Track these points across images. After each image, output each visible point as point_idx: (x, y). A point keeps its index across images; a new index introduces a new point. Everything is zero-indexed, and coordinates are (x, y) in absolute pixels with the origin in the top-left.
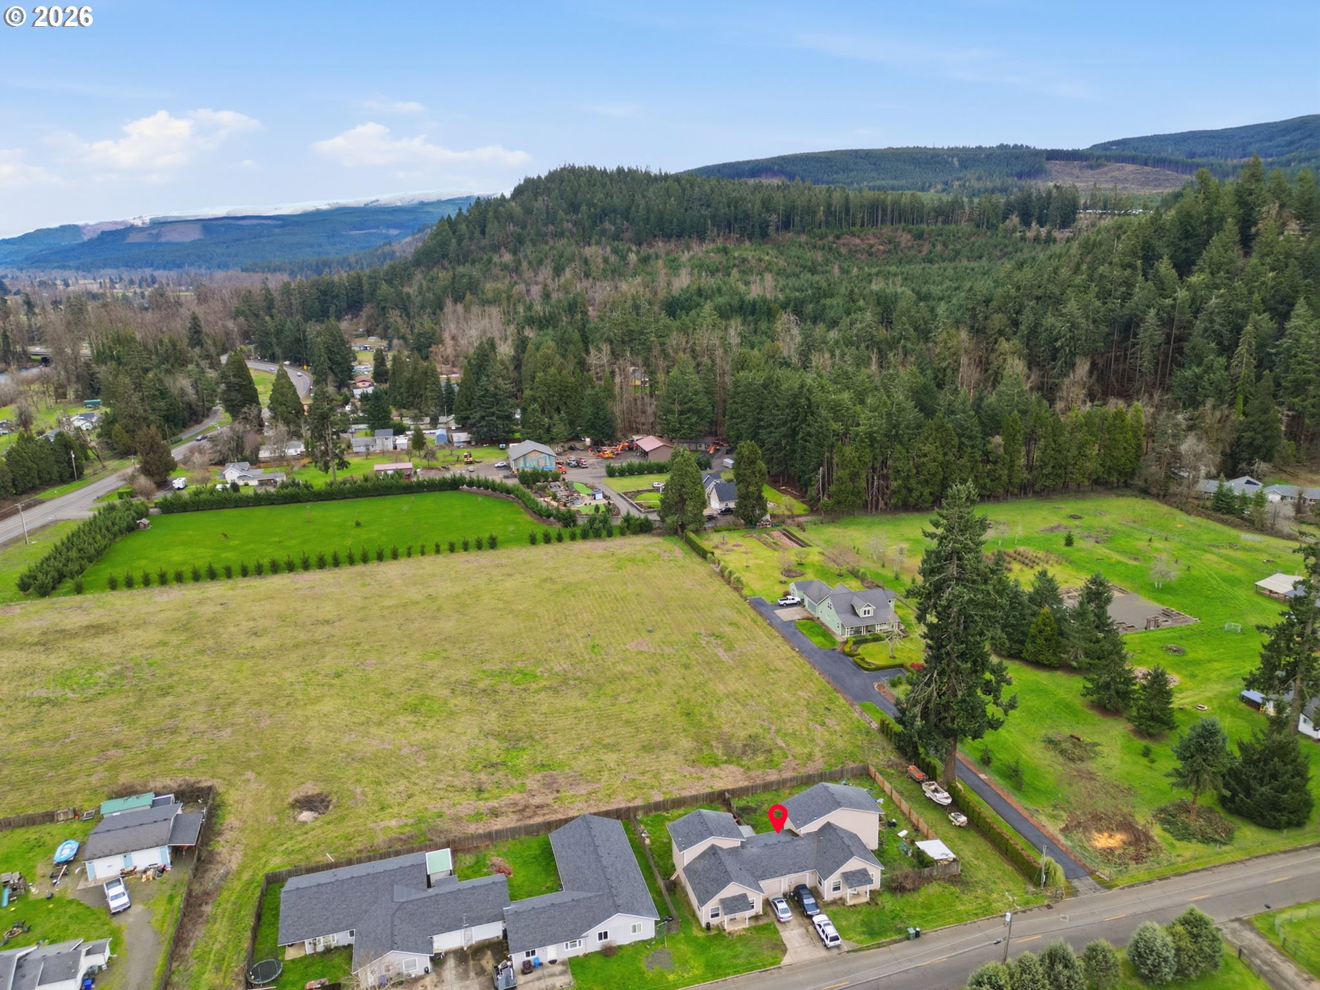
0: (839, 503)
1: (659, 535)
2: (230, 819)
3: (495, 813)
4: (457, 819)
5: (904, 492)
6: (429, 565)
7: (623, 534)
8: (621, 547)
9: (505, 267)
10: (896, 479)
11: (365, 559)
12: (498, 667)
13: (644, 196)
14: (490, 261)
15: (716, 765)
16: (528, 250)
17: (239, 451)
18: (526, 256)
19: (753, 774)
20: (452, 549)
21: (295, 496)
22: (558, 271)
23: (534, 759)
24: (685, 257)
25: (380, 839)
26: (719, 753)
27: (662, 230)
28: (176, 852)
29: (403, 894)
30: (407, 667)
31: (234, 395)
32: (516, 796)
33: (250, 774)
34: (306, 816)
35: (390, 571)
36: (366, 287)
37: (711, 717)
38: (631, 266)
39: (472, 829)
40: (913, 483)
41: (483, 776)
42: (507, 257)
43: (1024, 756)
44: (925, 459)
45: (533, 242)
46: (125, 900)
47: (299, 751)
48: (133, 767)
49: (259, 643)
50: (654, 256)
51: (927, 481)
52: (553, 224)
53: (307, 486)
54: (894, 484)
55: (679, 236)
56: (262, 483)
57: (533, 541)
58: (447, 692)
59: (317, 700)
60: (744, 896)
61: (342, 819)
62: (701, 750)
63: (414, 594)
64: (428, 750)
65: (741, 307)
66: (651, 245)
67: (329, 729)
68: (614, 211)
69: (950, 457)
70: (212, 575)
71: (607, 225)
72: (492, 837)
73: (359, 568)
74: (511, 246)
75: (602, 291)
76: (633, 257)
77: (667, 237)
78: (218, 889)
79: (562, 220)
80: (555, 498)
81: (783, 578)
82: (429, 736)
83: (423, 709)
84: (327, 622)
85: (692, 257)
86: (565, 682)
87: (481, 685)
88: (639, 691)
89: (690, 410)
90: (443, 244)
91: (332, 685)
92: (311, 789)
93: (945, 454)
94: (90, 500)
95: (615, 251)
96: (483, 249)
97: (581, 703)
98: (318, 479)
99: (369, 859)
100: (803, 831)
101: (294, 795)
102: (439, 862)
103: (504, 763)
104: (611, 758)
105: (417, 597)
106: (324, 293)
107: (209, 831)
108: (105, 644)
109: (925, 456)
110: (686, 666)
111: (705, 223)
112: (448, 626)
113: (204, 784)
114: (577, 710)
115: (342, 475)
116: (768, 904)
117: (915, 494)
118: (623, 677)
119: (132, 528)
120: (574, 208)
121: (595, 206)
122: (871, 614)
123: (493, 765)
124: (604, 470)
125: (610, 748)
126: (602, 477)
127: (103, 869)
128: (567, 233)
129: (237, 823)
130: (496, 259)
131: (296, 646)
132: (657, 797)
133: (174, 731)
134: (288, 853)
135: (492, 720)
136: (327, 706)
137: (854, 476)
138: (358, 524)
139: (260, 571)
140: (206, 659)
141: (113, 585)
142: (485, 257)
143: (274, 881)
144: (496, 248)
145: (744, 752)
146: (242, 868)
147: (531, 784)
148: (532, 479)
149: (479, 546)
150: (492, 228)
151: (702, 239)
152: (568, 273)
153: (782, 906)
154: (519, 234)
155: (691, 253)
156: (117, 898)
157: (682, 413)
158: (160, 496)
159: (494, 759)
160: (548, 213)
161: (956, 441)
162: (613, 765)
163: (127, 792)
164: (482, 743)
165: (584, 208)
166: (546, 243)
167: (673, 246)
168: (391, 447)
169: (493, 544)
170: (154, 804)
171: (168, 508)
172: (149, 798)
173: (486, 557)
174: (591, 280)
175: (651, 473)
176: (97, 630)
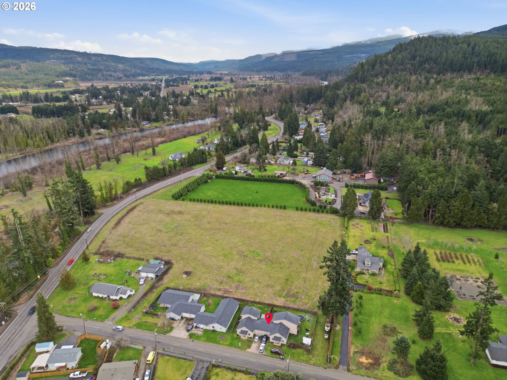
0: (410, 218)
1: (339, 216)
2: (171, 271)
3: (219, 290)
4: (211, 288)
5: (442, 219)
6: (263, 211)
7: (327, 212)
8: (322, 217)
9: (378, 84)
10: (438, 213)
11: (249, 205)
12: (252, 250)
13: (447, 53)
14: (372, 81)
15: (280, 297)
16: (389, 77)
17: (244, 161)
18: (387, 79)
19: (286, 303)
20: (273, 207)
21: (249, 178)
22: (396, 87)
23: (239, 279)
24: (457, 81)
25: (193, 287)
26: (284, 293)
27: (451, 68)
28: (157, 276)
29: (183, 302)
30: (233, 243)
31: (251, 140)
32: (227, 287)
33: (182, 262)
34: (185, 276)
35: (253, 210)
36: (323, 91)
37: (293, 282)
38: (431, 85)
39: (213, 292)
40: (446, 216)
41: (225, 279)
42: (381, 79)
43: (371, 327)
44: (453, 208)
45: (392, 73)
46: (143, 283)
47: (195, 259)
48: (163, 252)
49: (208, 226)
50: (443, 80)
51: (453, 217)
52: (402, 65)
53: (254, 176)
54: (437, 215)
55: (459, 71)
56: (245, 172)
57: (297, 209)
58: (236, 253)
59: (208, 246)
60: (247, 332)
61: (190, 279)
62: (280, 291)
63: (252, 220)
64: (219, 268)
65: (459, 113)
66: (444, 75)
67: (204, 255)
68: (431, 59)
69: (466, 209)
70: (212, 202)
71: (427, 65)
72: (214, 296)
73: (247, 208)
74: (383, 74)
75: (410, 97)
76: (432, 81)
77: (453, 71)
78: (159, 286)
79: (406, 64)
80: (319, 193)
81: (363, 243)
82: (222, 264)
83: (227, 256)
84: (226, 223)
85: (461, 82)
86: (265, 260)
87: (245, 254)
88: (281, 268)
89: (386, 166)
90: (357, 74)
91: (214, 243)
92: (190, 270)
93: (465, 207)
94: (203, 171)
95: (425, 78)
96: (372, 76)
97: (264, 267)
98: (257, 174)
99: (187, 291)
100: (275, 322)
101: (186, 270)
102: (196, 297)
103: (232, 278)
104: (257, 285)
105: (252, 221)
106: (310, 93)
107: (165, 273)
108: (178, 217)
109: (454, 206)
110: (301, 265)
111: (473, 65)
112: (252, 233)
113: (172, 261)
114: (261, 269)
115: (264, 173)
116: (255, 335)
117: (447, 221)
118: (280, 263)
119: (206, 182)
120: (414, 58)
121: (423, 57)
122: (369, 265)
123: (229, 277)
124: (344, 184)
125: (260, 283)
126: (343, 187)
127: (143, 275)
128: (408, 69)
129: (172, 273)
130: (375, 80)
131: (215, 229)
132: (258, 300)
133: (176, 245)
134: (176, 283)
135: (239, 266)
136: (207, 249)
137: (418, 209)
138: (257, 192)
139: (223, 203)
140: (194, 227)
141: (191, 200)
142: (371, 79)
143: (168, 288)
144: (376, 76)
145: (290, 296)
146: (166, 283)
147: (233, 285)
148: (318, 185)
149: (281, 208)
150: (377, 67)
151: (470, 72)
152: (399, 88)
153: (257, 338)
154: (388, 69)
155: (462, 79)
156: (142, 282)
157: (382, 167)
158: (218, 172)
159: (231, 276)
160: (402, 60)
161: (471, 203)
162: (255, 287)
163: (156, 259)
164: (232, 270)
165: (418, 58)
166: (398, 74)
167: (455, 75)
168: (288, 163)
169: (285, 208)
170: (160, 263)
171: (217, 177)
172: (159, 261)
173: (279, 212)
174: (409, 92)
175: (362, 188)
176: (180, 213)
